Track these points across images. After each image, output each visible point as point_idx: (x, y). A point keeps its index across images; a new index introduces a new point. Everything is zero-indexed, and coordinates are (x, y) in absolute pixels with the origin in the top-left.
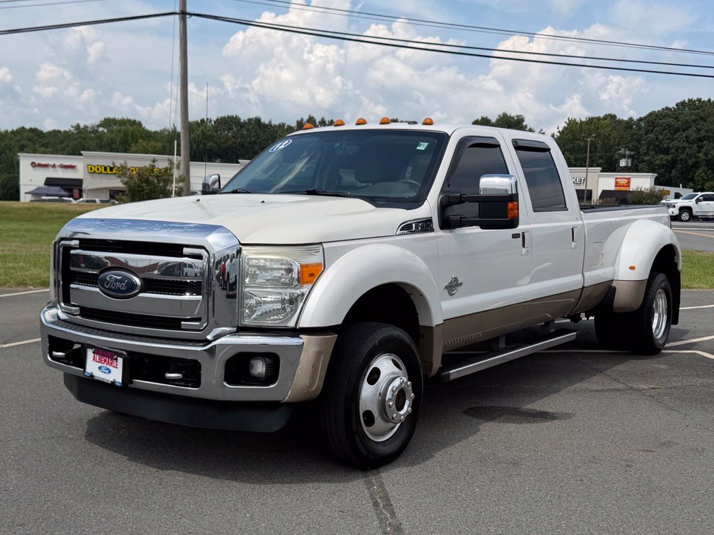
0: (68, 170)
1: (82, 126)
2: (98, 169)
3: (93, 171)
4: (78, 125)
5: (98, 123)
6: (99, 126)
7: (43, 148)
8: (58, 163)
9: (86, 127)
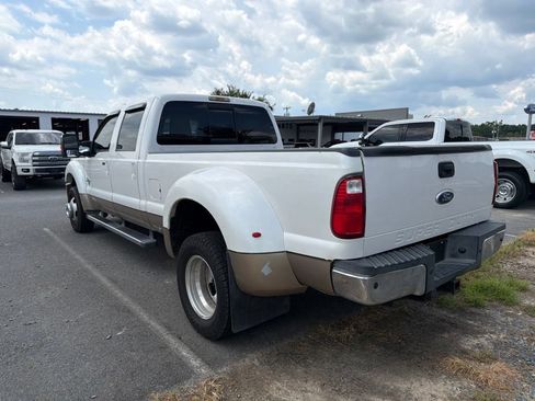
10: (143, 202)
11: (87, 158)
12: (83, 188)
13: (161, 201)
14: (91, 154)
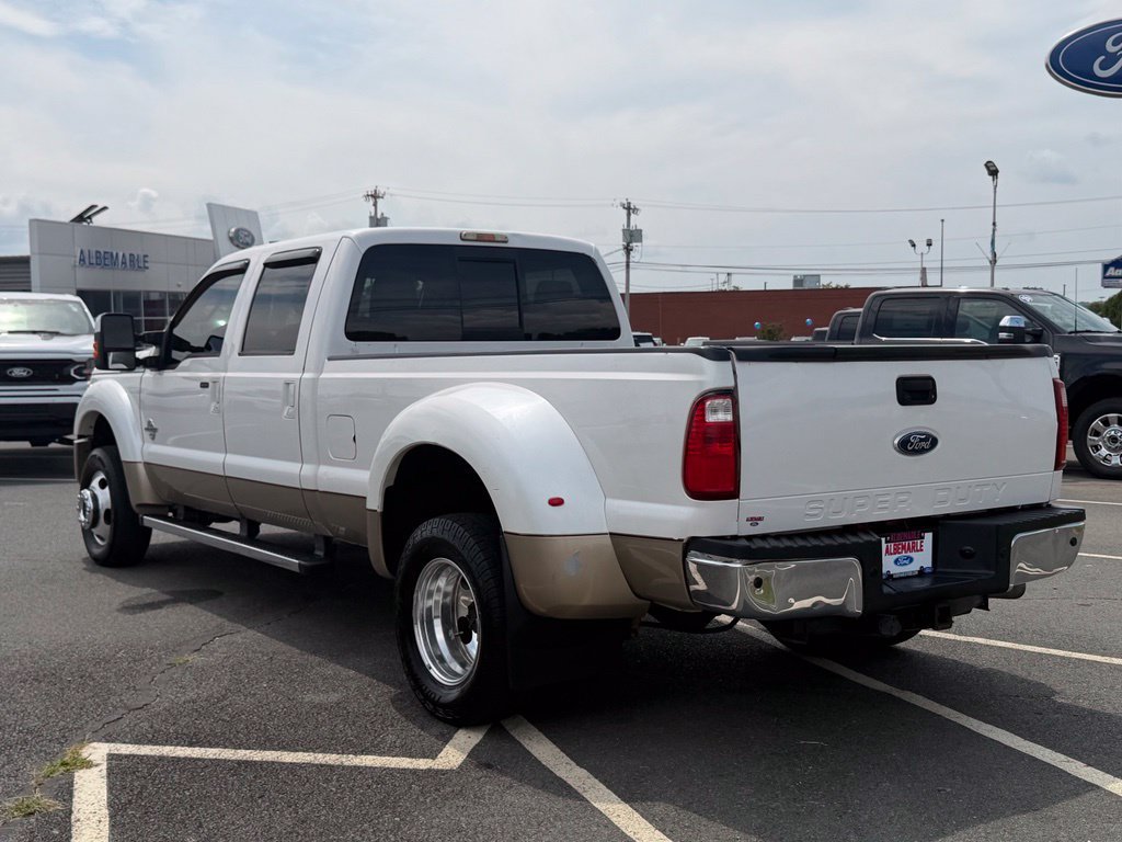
10: (308, 469)
11: (148, 374)
12: (134, 446)
13: (355, 461)
14: (163, 363)
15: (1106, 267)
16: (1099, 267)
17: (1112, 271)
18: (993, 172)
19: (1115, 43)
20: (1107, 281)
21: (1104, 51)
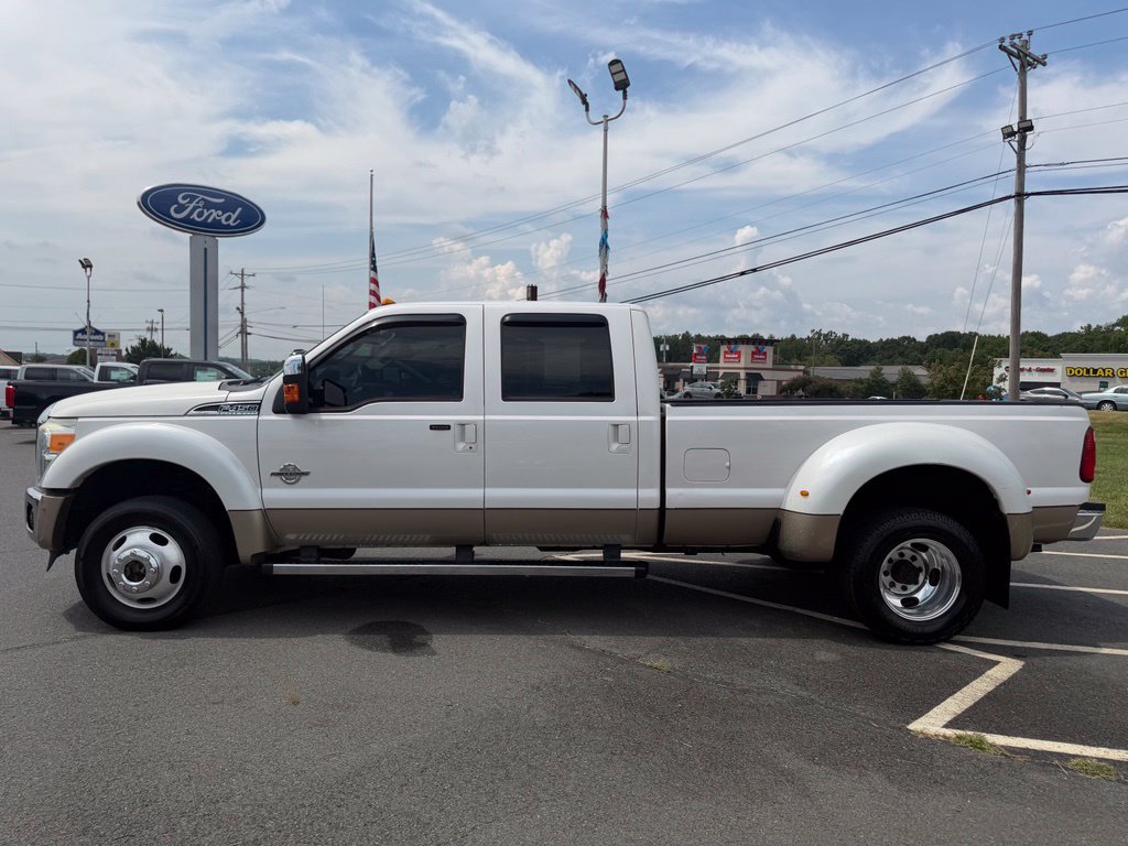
0: (1046, 373)
1: (1094, 327)
2: (1079, 372)
3: (1073, 374)
4: (1089, 326)
5: (1115, 321)
6: (1117, 324)
7: (1041, 352)
8: (1034, 367)
9: (1099, 327)
13: (726, 482)
15: (76, 333)
16: (71, 334)
17: (80, 336)
18: (86, 265)
19: (184, 198)
20: (77, 342)
21: (177, 203)
